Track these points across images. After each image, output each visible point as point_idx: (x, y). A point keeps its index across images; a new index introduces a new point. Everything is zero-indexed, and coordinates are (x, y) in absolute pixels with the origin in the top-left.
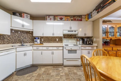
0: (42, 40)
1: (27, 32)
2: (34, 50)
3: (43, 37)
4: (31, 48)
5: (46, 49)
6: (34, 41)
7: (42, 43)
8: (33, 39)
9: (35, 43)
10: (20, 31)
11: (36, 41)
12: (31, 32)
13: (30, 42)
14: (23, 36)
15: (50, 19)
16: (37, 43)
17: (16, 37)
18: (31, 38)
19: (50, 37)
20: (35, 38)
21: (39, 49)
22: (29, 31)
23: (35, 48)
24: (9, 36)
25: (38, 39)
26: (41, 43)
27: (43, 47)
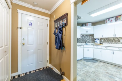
0: (102, 41)
1: (90, 35)
2: (94, 48)
3: (103, 38)
4: (92, 46)
5: (106, 48)
6: (94, 41)
7: (102, 43)
8: (94, 40)
9: (95, 43)
10: (85, 35)
11: (96, 42)
12: (92, 35)
13: (91, 42)
14: (87, 38)
15: (110, 21)
16: (97, 43)
17: (83, 39)
18: (92, 39)
19: (111, 38)
20: (95, 39)
21: (98, 48)
22: (91, 35)
23: (95, 47)
24: (80, 38)
25: (98, 39)
26: (100, 43)
27: (102, 47)
